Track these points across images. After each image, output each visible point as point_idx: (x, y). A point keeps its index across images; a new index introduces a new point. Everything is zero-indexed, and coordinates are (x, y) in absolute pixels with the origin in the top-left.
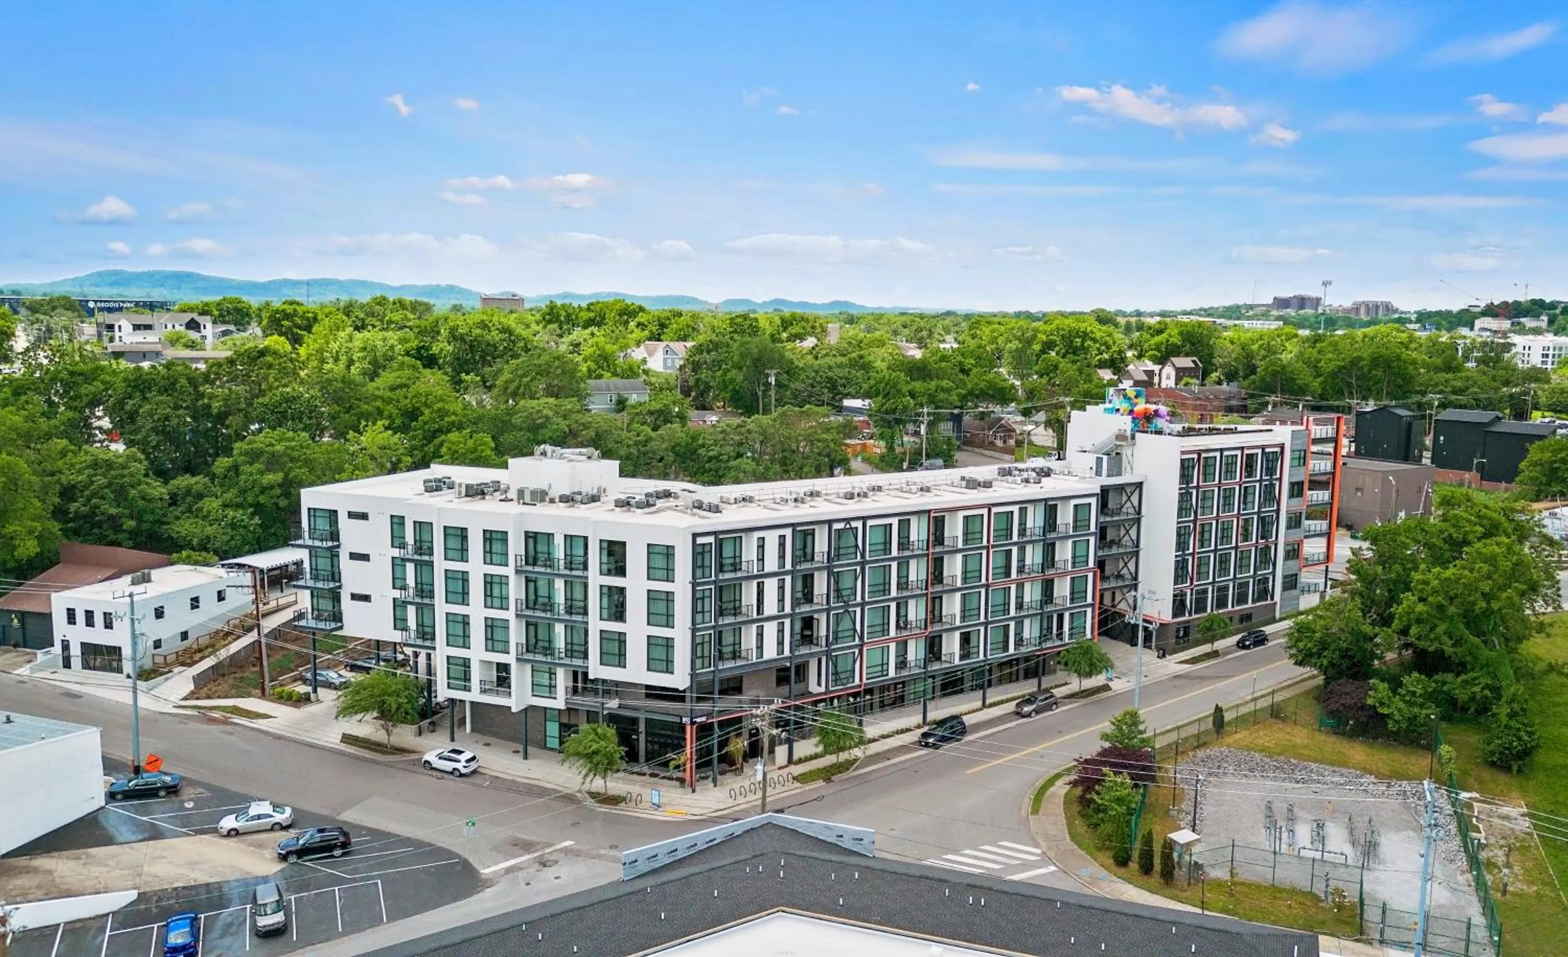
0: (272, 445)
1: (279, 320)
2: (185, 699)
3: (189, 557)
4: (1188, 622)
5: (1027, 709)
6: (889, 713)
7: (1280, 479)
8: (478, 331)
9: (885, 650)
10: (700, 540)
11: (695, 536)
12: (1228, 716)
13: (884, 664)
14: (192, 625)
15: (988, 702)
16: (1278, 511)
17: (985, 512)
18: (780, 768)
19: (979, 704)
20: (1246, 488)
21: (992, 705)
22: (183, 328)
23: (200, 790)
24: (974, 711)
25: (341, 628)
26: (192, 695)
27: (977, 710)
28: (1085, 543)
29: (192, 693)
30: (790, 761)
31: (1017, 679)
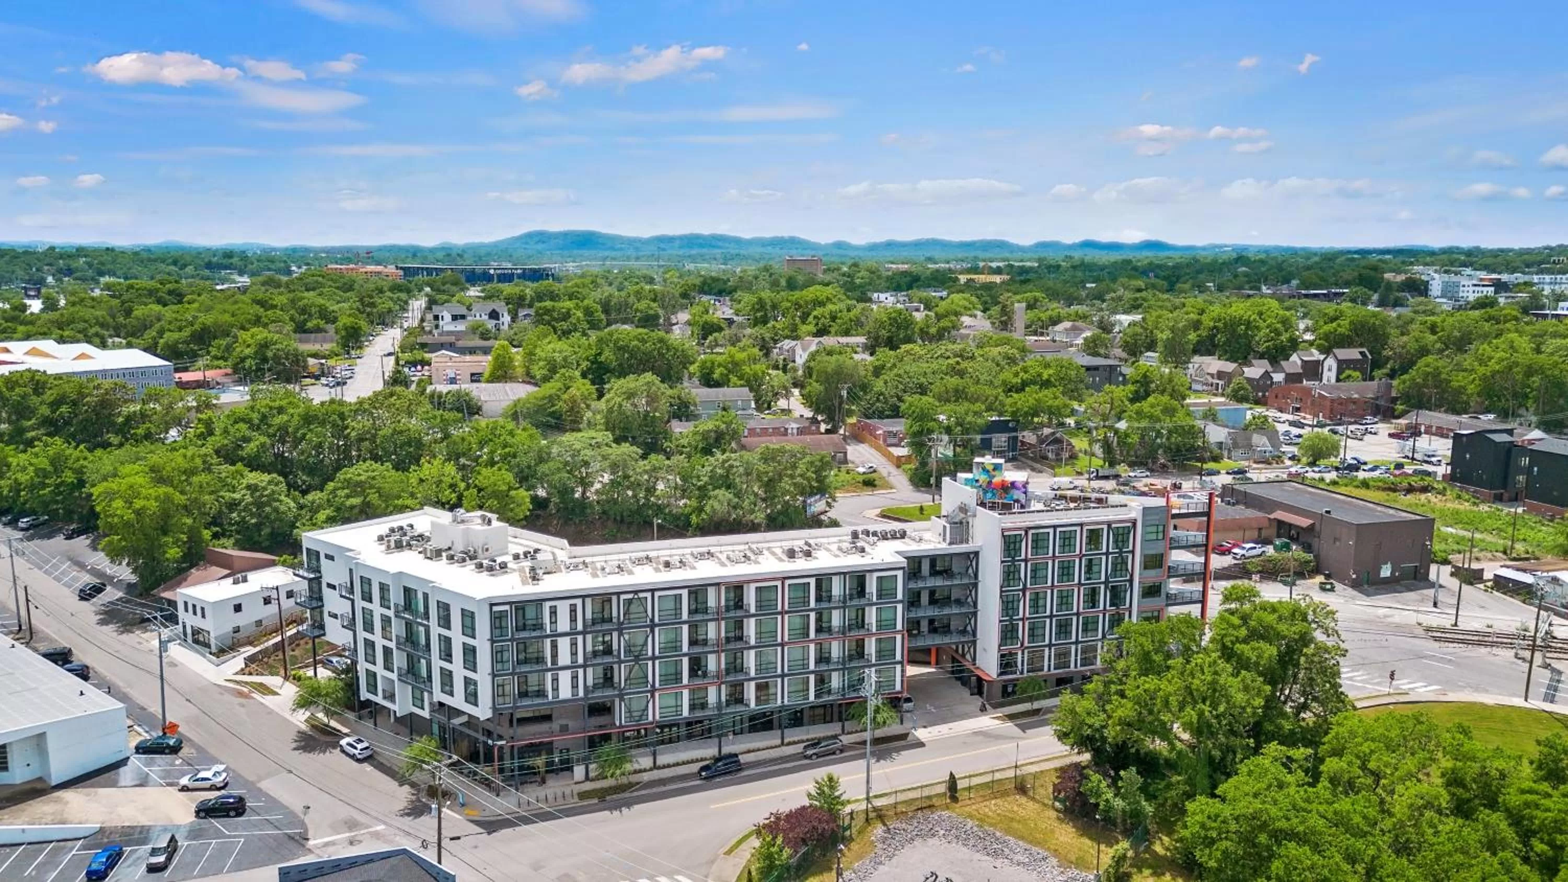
0: (359, 475)
1: (541, 315)
2: (237, 673)
3: (285, 561)
4: (1017, 680)
5: (810, 752)
6: (694, 743)
7: (1133, 552)
8: (636, 342)
9: (678, 696)
10: (495, 609)
11: (492, 605)
12: (961, 785)
13: (679, 706)
14: (265, 615)
15: (786, 741)
16: (1131, 581)
17: (779, 583)
18: (576, 783)
19: (779, 742)
20: (1090, 560)
21: (789, 744)
22: (485, 317)
23: (193, 751)
24: (772, 748)
25: (324, 635)
26: (242, 672)
27: (776, 747)
28: (892, 611)
29: (242, 670)
30: (587, 778)
31: (831, 721)
